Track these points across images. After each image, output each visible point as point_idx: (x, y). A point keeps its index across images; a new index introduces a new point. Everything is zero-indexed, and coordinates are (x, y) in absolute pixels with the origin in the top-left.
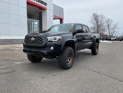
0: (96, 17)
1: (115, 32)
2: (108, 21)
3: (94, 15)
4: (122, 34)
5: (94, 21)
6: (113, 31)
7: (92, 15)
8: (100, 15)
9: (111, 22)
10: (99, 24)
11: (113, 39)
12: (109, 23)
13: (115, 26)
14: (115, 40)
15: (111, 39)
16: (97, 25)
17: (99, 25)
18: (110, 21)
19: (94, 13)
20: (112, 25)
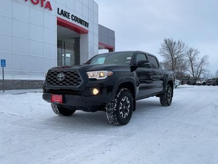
0: (170, 46)
1: (203, 71)
2: (191, 51)
3: (166, 42)
4: (215, 75)
5: (166, 52)
6: (199, 69)
7: (164, 42)
8: (177, 42)
9: (195, 55)
10: (176, 56)
11: (199, 82)
12: (192, 56)
13: (202, 61)
14: (204, 84)
15: (197, 82)
16: (172, 58)
17: (176, 59)
18: (193, 53)
19: (167, 38)
20: (198, 59)
